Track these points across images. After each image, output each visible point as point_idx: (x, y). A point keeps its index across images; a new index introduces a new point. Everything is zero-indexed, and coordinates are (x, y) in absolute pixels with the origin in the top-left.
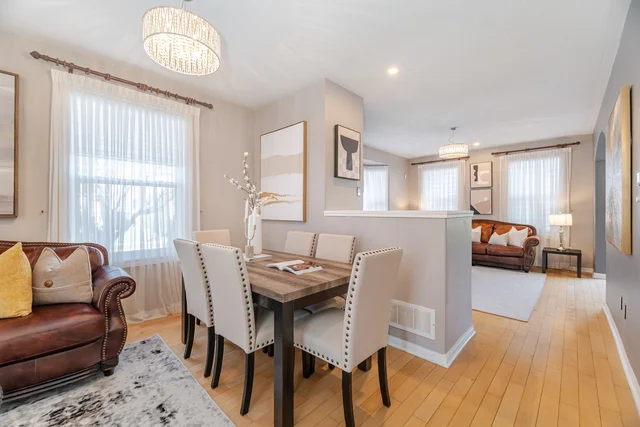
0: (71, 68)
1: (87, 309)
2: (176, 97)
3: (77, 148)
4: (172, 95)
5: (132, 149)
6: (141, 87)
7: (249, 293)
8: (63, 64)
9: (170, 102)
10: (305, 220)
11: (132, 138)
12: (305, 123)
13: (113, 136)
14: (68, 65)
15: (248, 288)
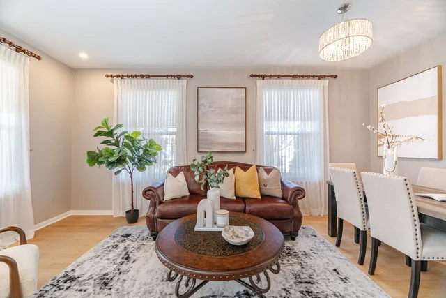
0: (263, 77)
1: (281, 201)
2: (314, 77)
3: (266, 117)
4: (311, 76)
5: (290, 114)
6: (294, 77)
7: (416, 213)
8: (259, 76)
9: (310, 81)
10: (440, 157)
11: (290, 108)
12: (440, 68)
13: (281, 108)
14: (261, 76)
15: (415, 209)
